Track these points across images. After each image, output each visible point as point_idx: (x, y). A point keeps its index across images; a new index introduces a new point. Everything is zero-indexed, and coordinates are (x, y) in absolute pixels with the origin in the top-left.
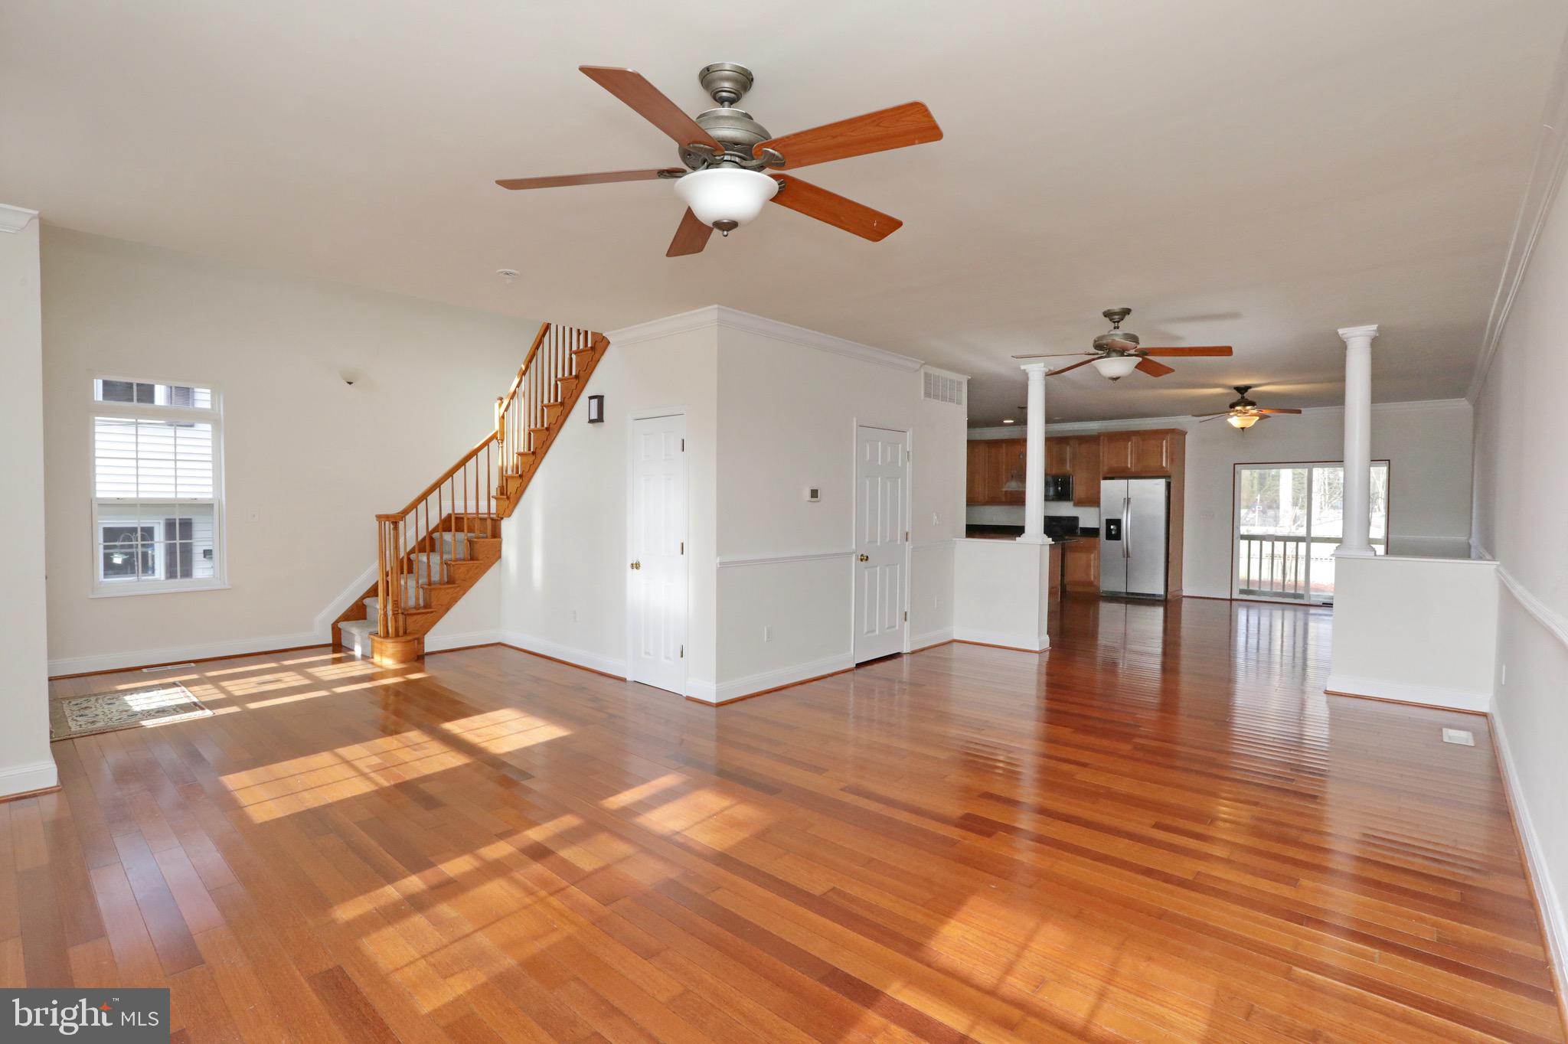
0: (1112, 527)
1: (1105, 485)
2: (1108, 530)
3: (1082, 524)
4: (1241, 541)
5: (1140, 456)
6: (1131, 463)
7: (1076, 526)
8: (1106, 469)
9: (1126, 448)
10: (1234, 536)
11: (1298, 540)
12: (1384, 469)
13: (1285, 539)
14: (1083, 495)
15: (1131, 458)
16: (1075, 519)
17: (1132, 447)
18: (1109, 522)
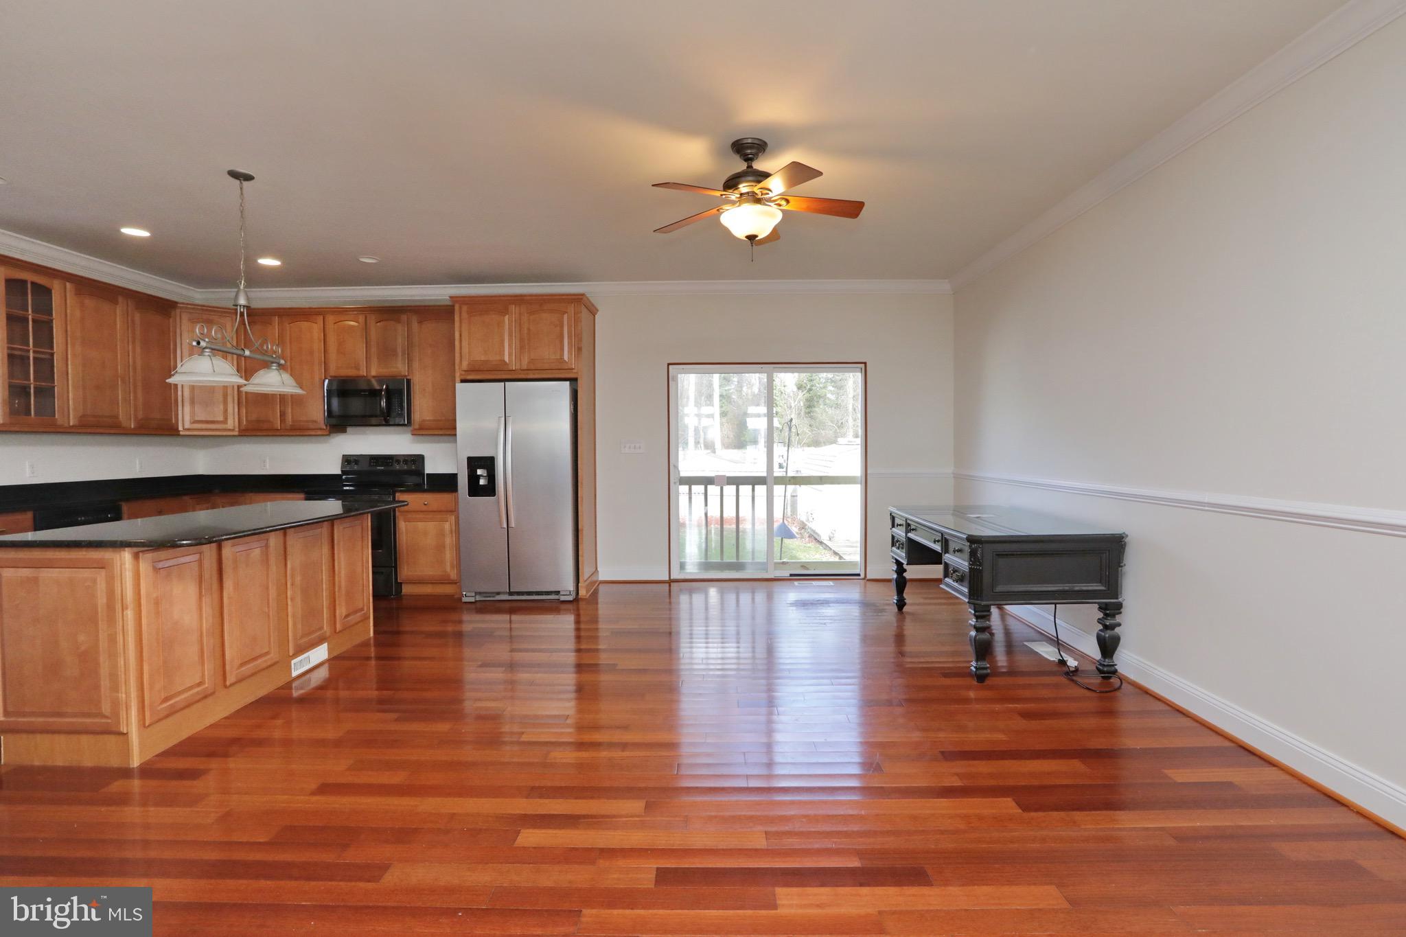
0: (479, 472)
1: (465, 393)
2: (473, 479)
3: (429, 469)
4: (680, 486)
5: (525, 343)
6: (510, 355)
7: (420, 472)
8: (465, 365)
9: (500, 325)
10: (671, 480)
11: (754, 481)
12: (859, 377)
13: (737, 481)
14: (428, 416)
15: (510, 346)
16: (419, 459)
17: (510, 324)
18: (473, 463)
